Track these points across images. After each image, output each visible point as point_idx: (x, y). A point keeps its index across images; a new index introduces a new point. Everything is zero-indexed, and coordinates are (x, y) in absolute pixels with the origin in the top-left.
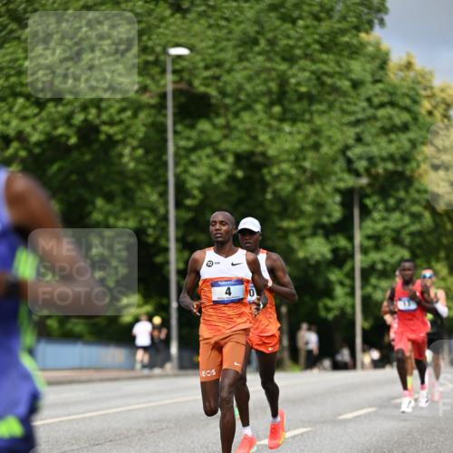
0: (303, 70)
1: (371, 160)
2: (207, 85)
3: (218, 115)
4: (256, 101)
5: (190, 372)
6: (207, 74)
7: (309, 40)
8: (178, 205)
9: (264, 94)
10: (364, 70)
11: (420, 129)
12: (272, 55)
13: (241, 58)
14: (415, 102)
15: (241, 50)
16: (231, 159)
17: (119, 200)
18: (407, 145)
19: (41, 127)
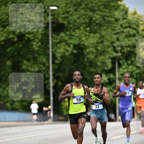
0: (98, 15)
1: (122, 47)
2: (64, 20)
3: (67, 31)
4: (81, 26)
5: (57, 122)
6: (64, 16)
7: (100, 4)
8: (53, 63)
9: (84, 23)
10: (120, 15)
11: (140, 36)
12: (86, 9)
13: (76, 10)
14: (138, 26)
15: (75, 7)
16: (72, 46)
17: (32, 61)
18: (135, 41)
19: (4, 35)
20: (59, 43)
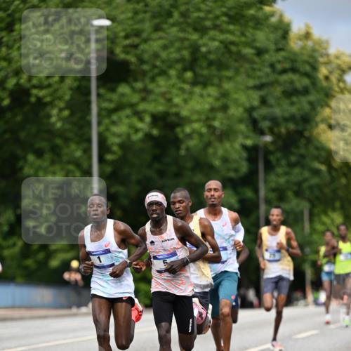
0: (213, 39)
1: (274, 120)
2: (127, 53)
3: (136, 80)
4: (170, 67)
6: (128, 42)
7: (218, 12)
8: (101, 160)
9: (178, 61)
10: (268, 39)
11: (318, 92)
12: (184, 26)
13: (157, 28)
14: (314, 68)
15: (157, 21)
16: (148, 119)
17: (48, 156)
18: (307, 107)
20: (115, 110)
